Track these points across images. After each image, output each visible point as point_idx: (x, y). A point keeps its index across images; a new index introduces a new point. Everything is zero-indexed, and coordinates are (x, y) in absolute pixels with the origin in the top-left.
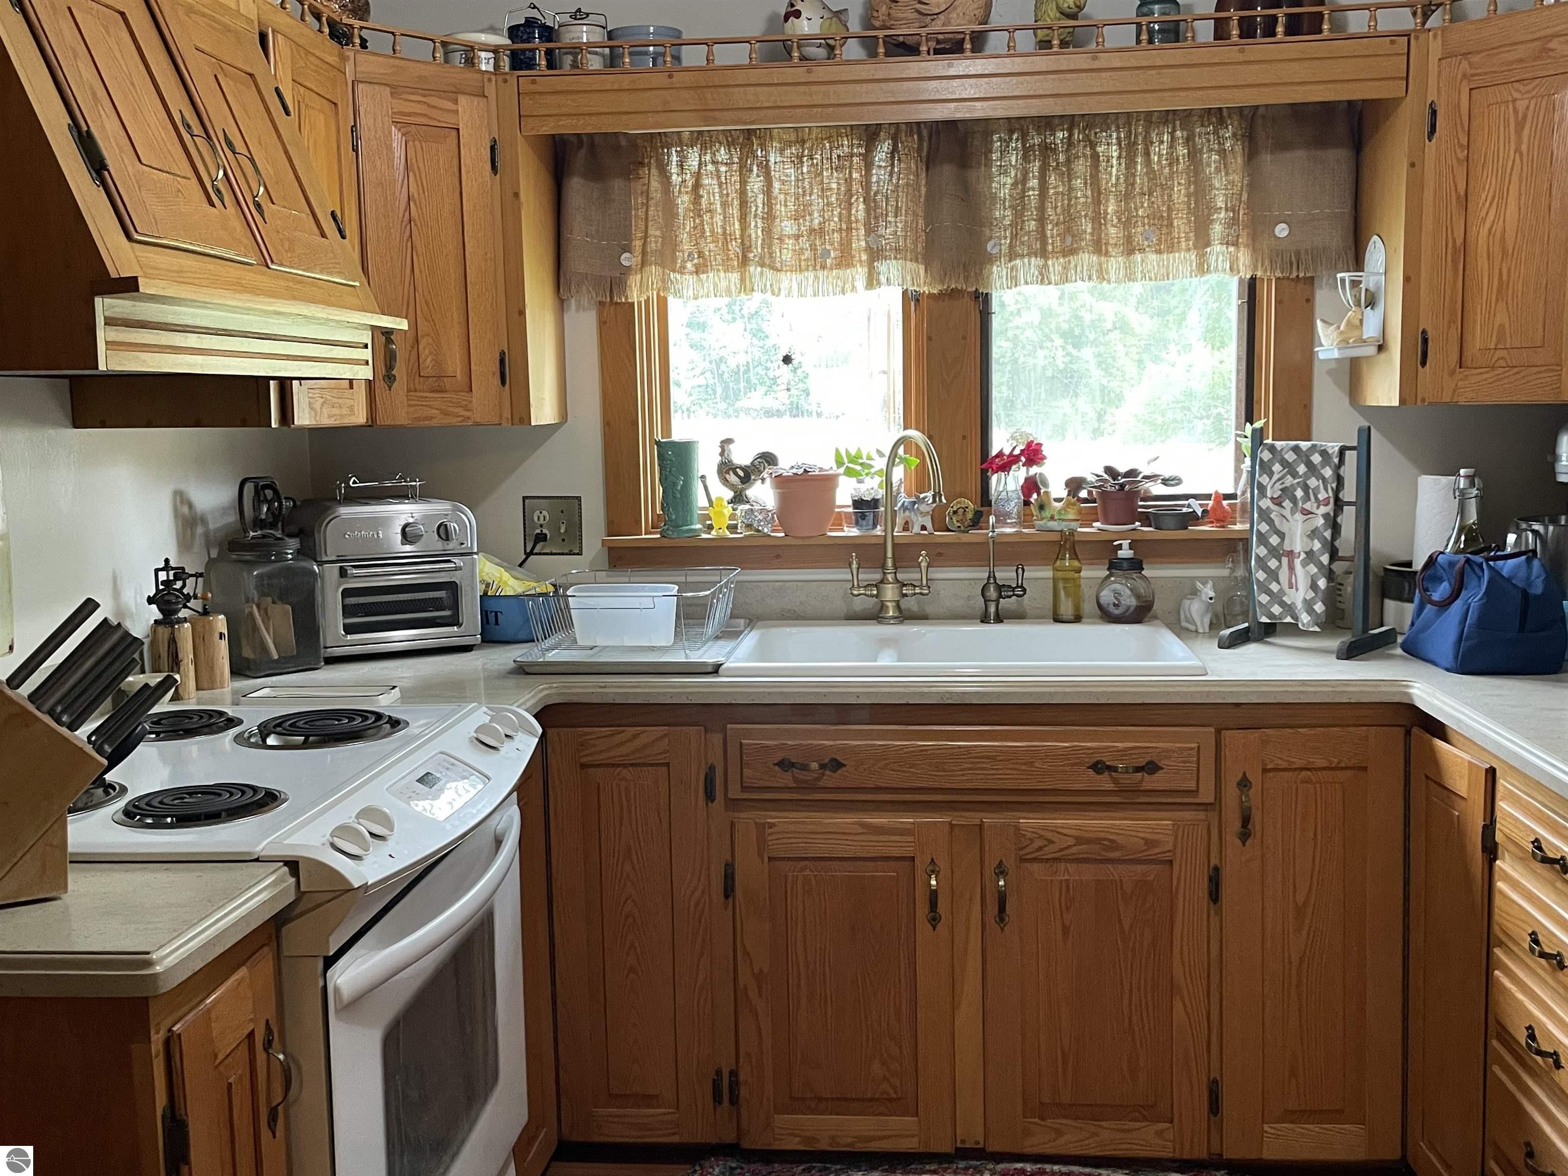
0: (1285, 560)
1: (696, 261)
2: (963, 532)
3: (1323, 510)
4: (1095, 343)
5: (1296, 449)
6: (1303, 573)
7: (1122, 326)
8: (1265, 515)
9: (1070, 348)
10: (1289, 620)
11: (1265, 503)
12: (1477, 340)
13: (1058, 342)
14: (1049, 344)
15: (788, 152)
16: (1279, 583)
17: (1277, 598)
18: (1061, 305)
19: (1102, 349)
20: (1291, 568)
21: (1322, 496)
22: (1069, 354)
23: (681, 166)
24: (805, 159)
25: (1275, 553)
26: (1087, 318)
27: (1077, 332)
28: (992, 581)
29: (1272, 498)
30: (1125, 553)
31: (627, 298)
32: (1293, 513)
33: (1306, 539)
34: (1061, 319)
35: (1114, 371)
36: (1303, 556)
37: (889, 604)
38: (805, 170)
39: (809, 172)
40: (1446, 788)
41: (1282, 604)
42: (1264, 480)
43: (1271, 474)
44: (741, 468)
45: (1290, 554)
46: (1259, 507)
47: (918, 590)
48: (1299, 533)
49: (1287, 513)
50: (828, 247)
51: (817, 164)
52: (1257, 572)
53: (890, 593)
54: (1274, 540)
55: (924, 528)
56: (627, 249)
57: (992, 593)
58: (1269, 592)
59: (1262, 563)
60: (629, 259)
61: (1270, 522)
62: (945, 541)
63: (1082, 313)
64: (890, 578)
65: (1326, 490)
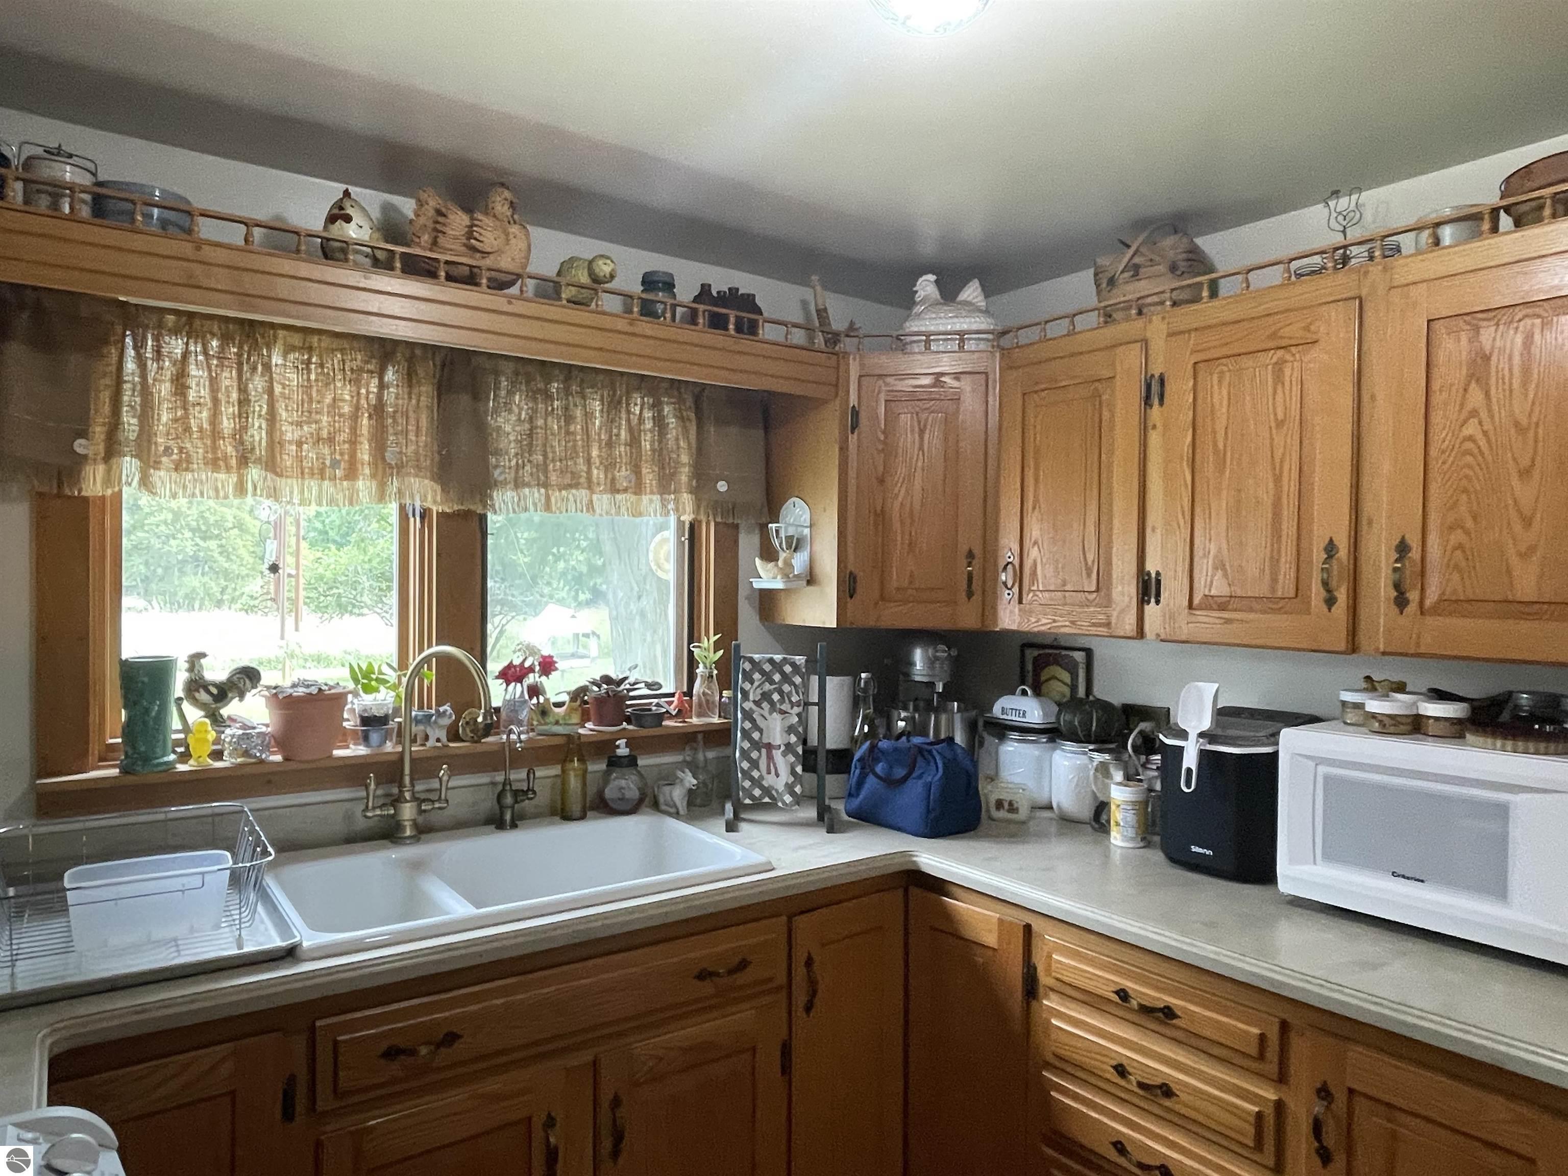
0: (764, 751)
1: (175, 457)
2: (476, 742)
3: (796, 710)
4: (218, 537)
5: (771, 661)
6: (782, 762)
7: (240, 526)
8: (748, 715)
9: (198, 540)
10: (767, 800)
11: (748, 705)
12: (895, 580)
13: (188, 534)
14: (179, 536)
15: (291, 357)
16: (759, 770)
17: (756, 783)
18: (189, 508)
19: (224, 541)
20: (770, 758)
21: (795, 699)
22: (197, 545)
23: (158, 352)
24: (313, 366)
25: (756, 745)
26: (212, 520)
27: (203, 528)
28: (508, 787)
29: (754, 702)
30: (623, 751)
31: (80, 491)
32: (771, 713)
33: (785, 735)
34: (190, 518)
35: (234, 558)
36: (783, 748)
37: (406, 823)
38: (313, 377)
39: (317, 380)
40: (962, 938)
41: (762, 787)
42: (747, 686)
43: (752, 682)
44: (215, 685)
45: (769, 747)
46: (742, 708)
47: (437, 805)
48: (778, 729)
49: (766, 714)
50: (338, 457)
51: (328, 374)
52: (740, 762)
53: (408, 811)
54: (756, 735)
55: (438, 740)
56: (83, 434)
57: (509, 800)
58: (752, 779)
59: (745, 754)
60: (85, 447)
61: (753, 721)
62: (459, 752)
63: (207, 515)
64: (407, 795)
65: (797, 693)
